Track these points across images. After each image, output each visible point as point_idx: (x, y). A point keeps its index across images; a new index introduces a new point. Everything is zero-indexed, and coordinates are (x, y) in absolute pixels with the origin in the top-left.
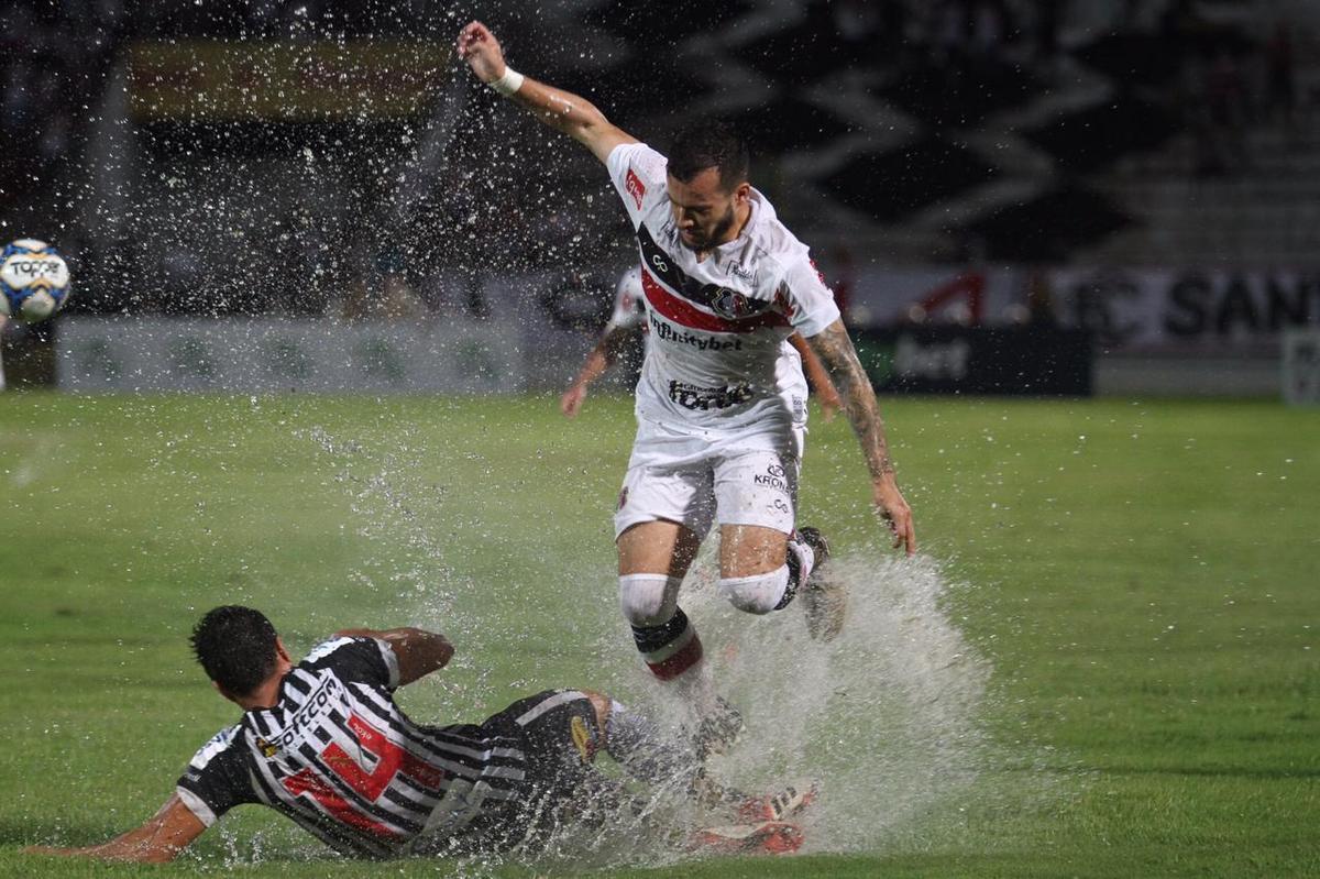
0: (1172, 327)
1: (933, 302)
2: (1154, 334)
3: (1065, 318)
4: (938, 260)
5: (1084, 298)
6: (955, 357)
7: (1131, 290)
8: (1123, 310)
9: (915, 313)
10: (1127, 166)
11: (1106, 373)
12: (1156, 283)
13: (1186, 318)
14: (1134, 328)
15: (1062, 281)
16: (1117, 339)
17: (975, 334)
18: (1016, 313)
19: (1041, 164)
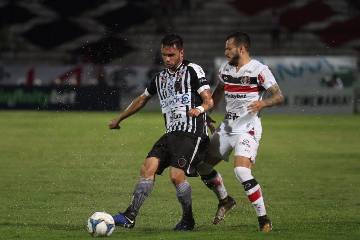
1: (63, 77)
3: (111, 83)
4: (67, 63)
5: (117, 76)
6: (72, 96)
7: (133, 73)
8: (130, 80)
9: (58, 81)
10: (132, 30)
12: (142, 71)
15: (109, 70)
16: (128, 91)
17: (79, 89)
18: (94, 81)
19: (102, 29)
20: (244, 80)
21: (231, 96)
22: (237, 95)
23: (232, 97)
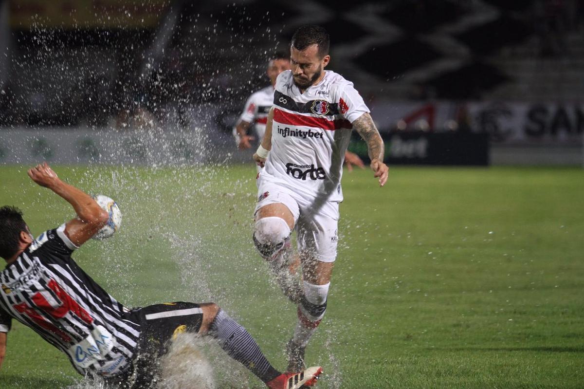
0: (529, 132)
1: (409, 120)
2: (519, 135)
3: (475, 127)
4: (412, 98)
5: (484, 117)
6: (421, 147)
7: (508, 113)
8: (504, 123)
9: (401, 125)
10: (506, 51)
11: (495, 154)
12: (520, 110)
13: (535, 127)
14: (509, 132)
15: (474, 109)
16: (501, 138)
17: (430, 135)
18: (451, 125)
19: (464, 51)
20: (317, 107)
21: (297, 132)
22: (308, 131)
23: (299, 133)
